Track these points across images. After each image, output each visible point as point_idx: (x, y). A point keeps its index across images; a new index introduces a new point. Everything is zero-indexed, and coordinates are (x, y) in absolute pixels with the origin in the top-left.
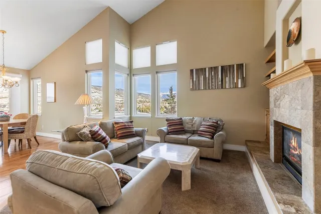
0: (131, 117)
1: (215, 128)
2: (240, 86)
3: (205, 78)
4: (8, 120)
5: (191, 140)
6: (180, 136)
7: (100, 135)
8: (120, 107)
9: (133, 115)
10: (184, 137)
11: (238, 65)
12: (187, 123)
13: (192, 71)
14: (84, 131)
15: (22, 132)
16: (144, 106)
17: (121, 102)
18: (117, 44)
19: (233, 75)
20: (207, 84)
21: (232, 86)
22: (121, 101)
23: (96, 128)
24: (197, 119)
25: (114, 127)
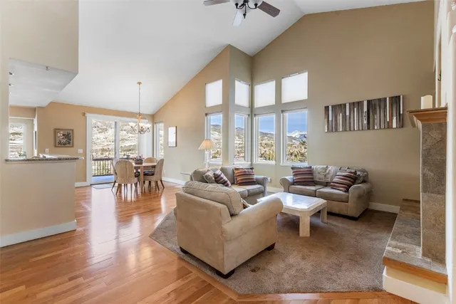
0: (251, 164)
1: (353, 179)
2: (394, 126)
3: (344, 117)
4: (141, 163)
5: (320, 192)
6: (308, 188)
7: (222, 178)
8: (238, 152)
9: (254, 162)
10: (313, 188)
11: (391, 98)
12: (319, 173)
13: (327, 108)
14: (208, 174)
15: (153, 175)
16: (271, 152)
17: (241, 146)
18: (237, 83)
19: (385, 112)
20: (348, 124)
21: (382, 126)
22: (240, 144)
23: (219, 172)
24: (332, 169)
25: (234, 173)
